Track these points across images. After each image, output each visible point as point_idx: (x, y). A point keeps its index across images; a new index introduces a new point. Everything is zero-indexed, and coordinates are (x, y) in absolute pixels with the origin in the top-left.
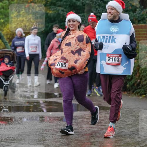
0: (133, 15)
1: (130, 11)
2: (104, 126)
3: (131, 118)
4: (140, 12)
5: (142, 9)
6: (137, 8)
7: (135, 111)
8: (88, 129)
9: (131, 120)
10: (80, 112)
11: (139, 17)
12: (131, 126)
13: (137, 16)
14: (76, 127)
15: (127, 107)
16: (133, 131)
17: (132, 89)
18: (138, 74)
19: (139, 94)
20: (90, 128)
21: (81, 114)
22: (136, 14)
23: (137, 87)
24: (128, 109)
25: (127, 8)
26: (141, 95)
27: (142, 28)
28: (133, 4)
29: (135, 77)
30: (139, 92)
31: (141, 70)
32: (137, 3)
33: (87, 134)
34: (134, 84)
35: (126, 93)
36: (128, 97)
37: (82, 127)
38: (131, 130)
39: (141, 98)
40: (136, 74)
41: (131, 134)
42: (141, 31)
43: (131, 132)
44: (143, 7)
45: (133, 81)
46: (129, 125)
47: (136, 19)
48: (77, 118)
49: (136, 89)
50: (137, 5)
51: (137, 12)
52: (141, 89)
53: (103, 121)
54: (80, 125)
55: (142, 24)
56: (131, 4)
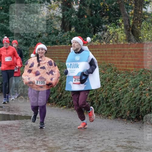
0: (55, 38)
1: (53, 34)
2: (30, 133)
3: (53, 126)
4: (61, 35)
5: (63, 32)
6: (59, 31)
7: (57, 120)
8: (17, 135)
9: (54, 128)
10: (10, 121)
11: (60, 39)
12: (53, 133)
13: (59, 38)
14: (6, 134)
15: (50, 117)
16: (55, 137)
17: (54, 101)
18: (60, 88)
19: (61, 105)
20: (18, 134)
21: (10, 123)
22: (58, 37)
23: (59, 99)
24: (51, 119)
25: (50, 31)
26: (62, 106)
27: (63, 49)
28: (55, 28)
29: (57, 90)
30: (61, 103)
31: (62, 85)
32: (59, 27)
33: (15, 140)
34: (56, 97)
35: (50, 104)
36: (51, 108)
37: (11, 134)
38: (53, 136)
39: (62, 108)
40: (58, 88)
41: (54, 140)
42: (62, 51)
43: (53, 138)
44: (64, 30)
45: (55, 94)
46: (52, 132)
47: (58, 41)
48: (7, 126)
49: (58, 101)
50: (59, 29)
51: (59, 35)
52: (62, 101)
53: (30, 128)
54: (10, 132)
55: (63, 45)
56: (53, 28)
